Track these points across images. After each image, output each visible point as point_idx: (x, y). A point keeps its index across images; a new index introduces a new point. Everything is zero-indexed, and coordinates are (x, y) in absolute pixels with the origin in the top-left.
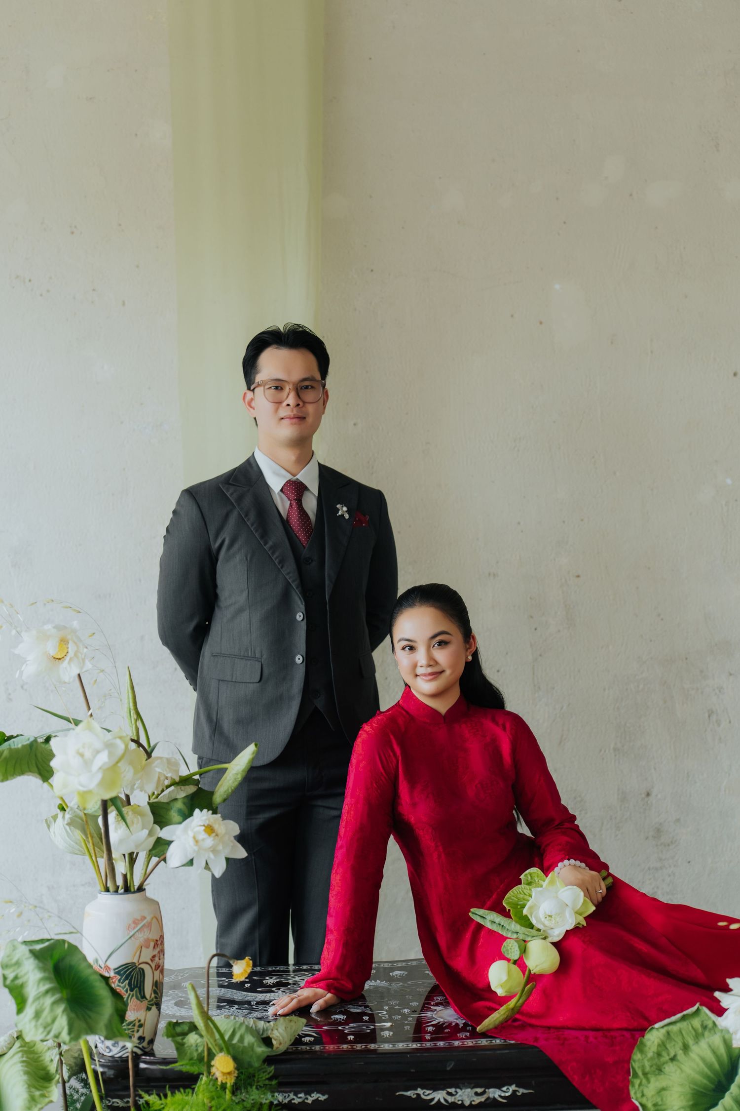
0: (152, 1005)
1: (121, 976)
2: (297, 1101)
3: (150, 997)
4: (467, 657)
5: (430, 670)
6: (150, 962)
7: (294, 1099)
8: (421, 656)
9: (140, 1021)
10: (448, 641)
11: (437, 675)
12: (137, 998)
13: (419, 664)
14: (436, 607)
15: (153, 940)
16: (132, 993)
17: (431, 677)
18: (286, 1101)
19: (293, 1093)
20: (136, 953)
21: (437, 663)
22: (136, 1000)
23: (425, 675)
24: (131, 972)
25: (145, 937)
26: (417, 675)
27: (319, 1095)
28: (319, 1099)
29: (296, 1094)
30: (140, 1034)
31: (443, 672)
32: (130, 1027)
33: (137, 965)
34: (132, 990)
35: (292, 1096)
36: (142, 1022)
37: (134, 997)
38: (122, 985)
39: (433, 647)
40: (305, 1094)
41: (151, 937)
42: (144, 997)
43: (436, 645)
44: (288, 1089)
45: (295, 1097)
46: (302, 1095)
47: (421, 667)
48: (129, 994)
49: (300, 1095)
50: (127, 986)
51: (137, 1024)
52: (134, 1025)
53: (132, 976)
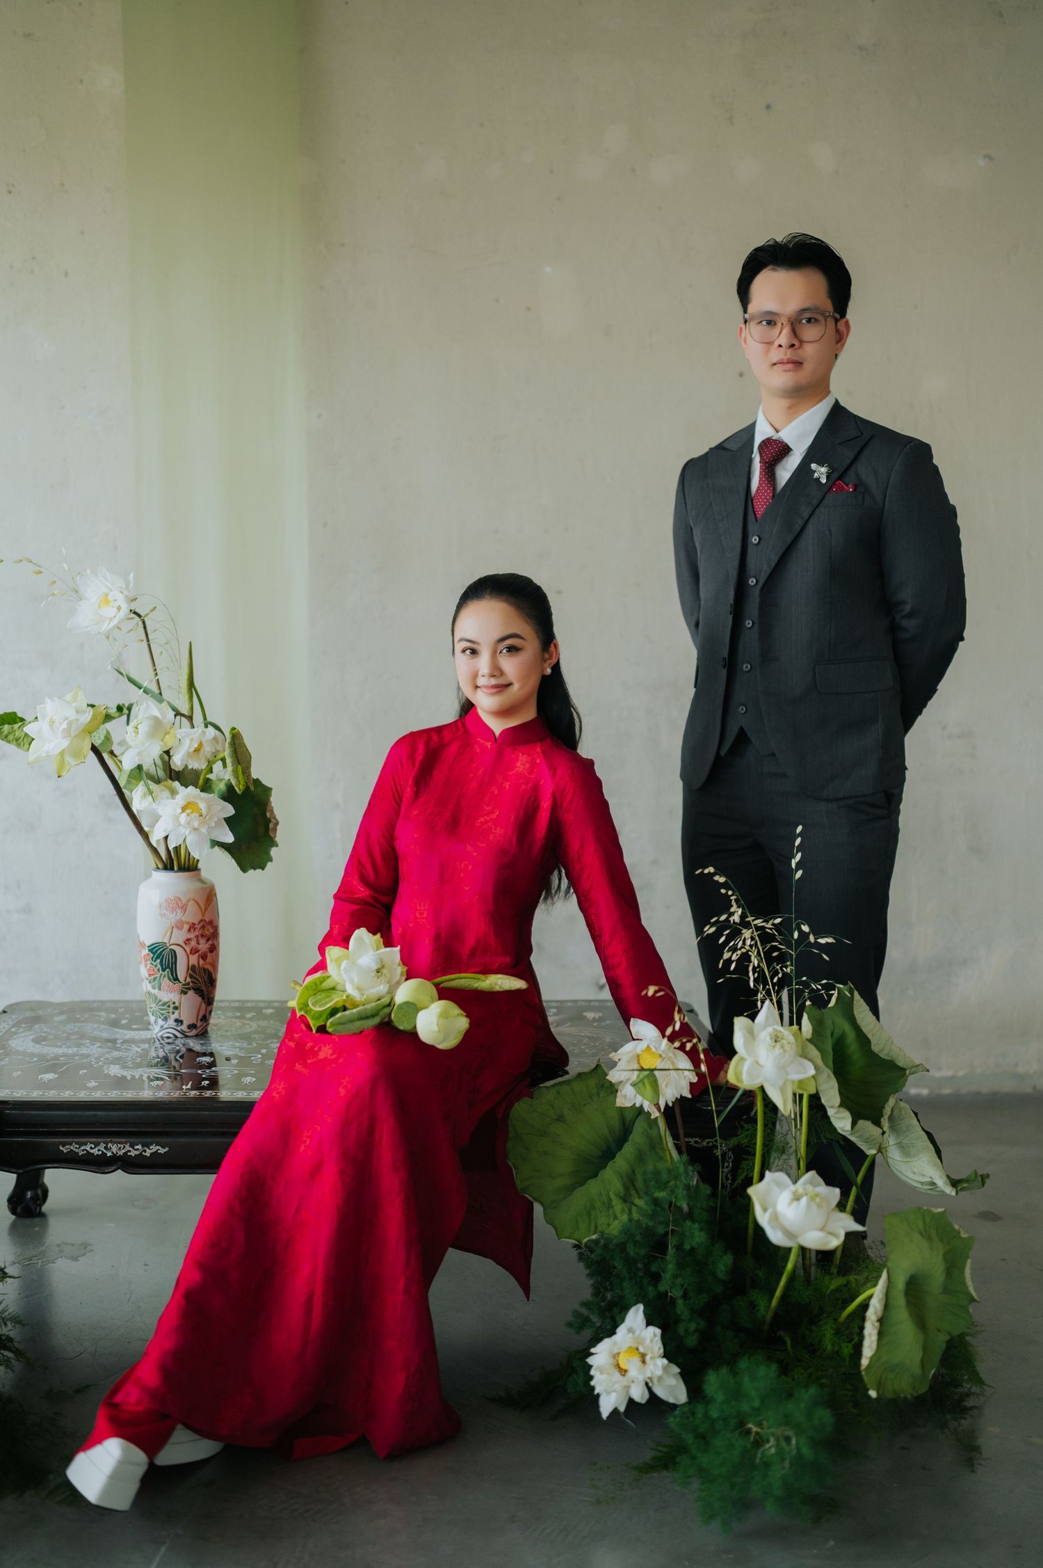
0: (189, 989)
1: (154, 953)
2: (133, 1153)
3: (185, 981)
4: (543, 669)
5: (493, 681)
6: (183, 945)
7: (130, 1151)
8: (483, 663)
9: (174, 1003)
10: (520, 647)
11: (503, 687)
12: (169, 979)
13: (480, 673)
14: (510, 603)
15: (188, 923)
16: (163, 973)
17: (495, 690)
18: (121, 1153)
19: (128, 1144)
20: (166, 933)
21: (502, 673)
22: (168, 981)
23: (486, 687)
24: (162, 952)
25: (178, 918)
26: (477, 687)
27: (158, 1147)
28: (159, 1151)
29: (132, 1146)
30: (176, 1016)
31: (509, 685)
32: (165, 1007)
33: (168, 945)
34: (164, 970)
35: (128, 1147)
36: (177, 1004)
37: (167, 978)
38: (155, 964)
39: (501, 652)
40: (143, 1147)
41: (184, 919)
42: (176, 979)
43: (504, 651)
44: (123, 1140)
45: (131, 1149)
46: (139, 1147)
47: (483, 676)
48: (161, 974)
49: (136, 1147)
50: (159, 966)
51: (172, 1006)
52: (169, 1006)
53: (163, 956)
